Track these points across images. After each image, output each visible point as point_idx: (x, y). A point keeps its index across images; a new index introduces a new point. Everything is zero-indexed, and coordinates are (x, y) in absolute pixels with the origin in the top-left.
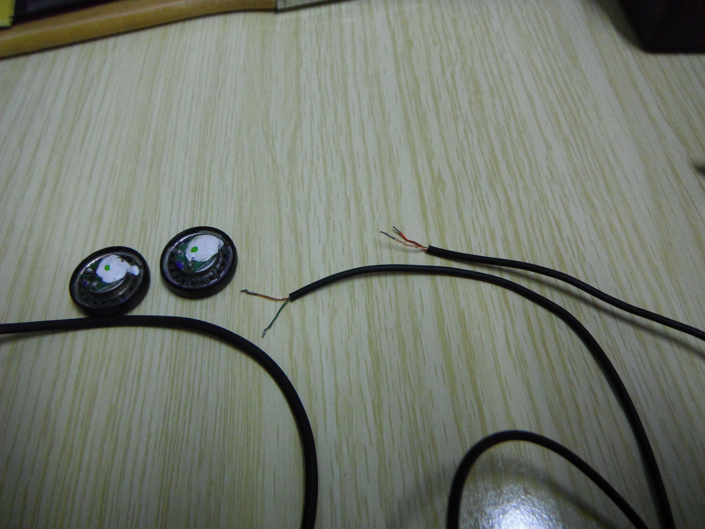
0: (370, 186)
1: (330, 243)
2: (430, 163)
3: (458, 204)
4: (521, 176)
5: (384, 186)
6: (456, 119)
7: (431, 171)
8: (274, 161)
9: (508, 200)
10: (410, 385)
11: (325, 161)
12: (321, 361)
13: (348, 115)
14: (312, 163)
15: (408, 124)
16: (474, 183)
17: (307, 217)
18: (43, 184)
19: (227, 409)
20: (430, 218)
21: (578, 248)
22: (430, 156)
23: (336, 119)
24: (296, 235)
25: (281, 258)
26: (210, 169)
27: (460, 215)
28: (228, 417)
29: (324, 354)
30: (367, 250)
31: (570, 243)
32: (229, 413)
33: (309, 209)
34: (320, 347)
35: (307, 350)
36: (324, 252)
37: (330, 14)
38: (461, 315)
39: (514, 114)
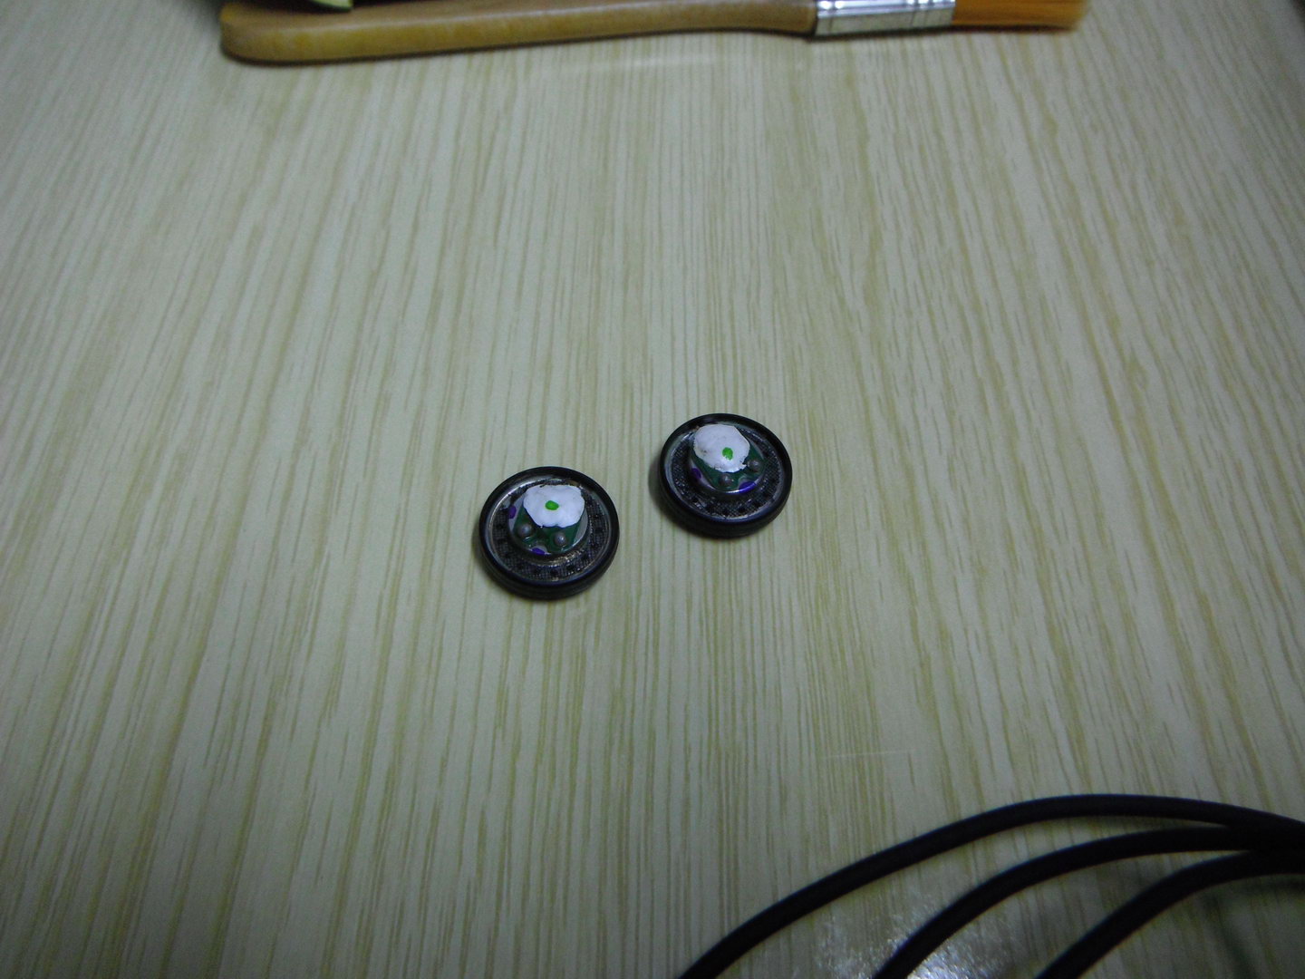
0: (1015, 362)
1: (958, 454)
2: (1114, 335)
3: (1172, 411)
5: (1040, 367)
6: (1149, 263)
7: (1119, 348)
8: (842, 301)
9: (1257, 413)
10: (1130, 713)
11: (931, 313)
12: (969, 653)
13: (961, 236)
14: (909, 313)
15: (1067, 263)
16: (1197, 379)
17: (913, 405)
18: (437, 295)
19: (818, 719)
20: (1127, 430)
22: (1113, 323)
23: (941, 241)
24: (898, 434)
25: (876, 470)
26: (731, 301)
27: (1179, 430)
28: (822, 732)
29: (973, 647)
30: (1024, 473)
32: (821, 725)
33: (913, 390)
34: (966, 630)
35: (944, 636)
36: (951, 470)
37: (904, 54)
38: (1202, 601)
39: (1247, 266)
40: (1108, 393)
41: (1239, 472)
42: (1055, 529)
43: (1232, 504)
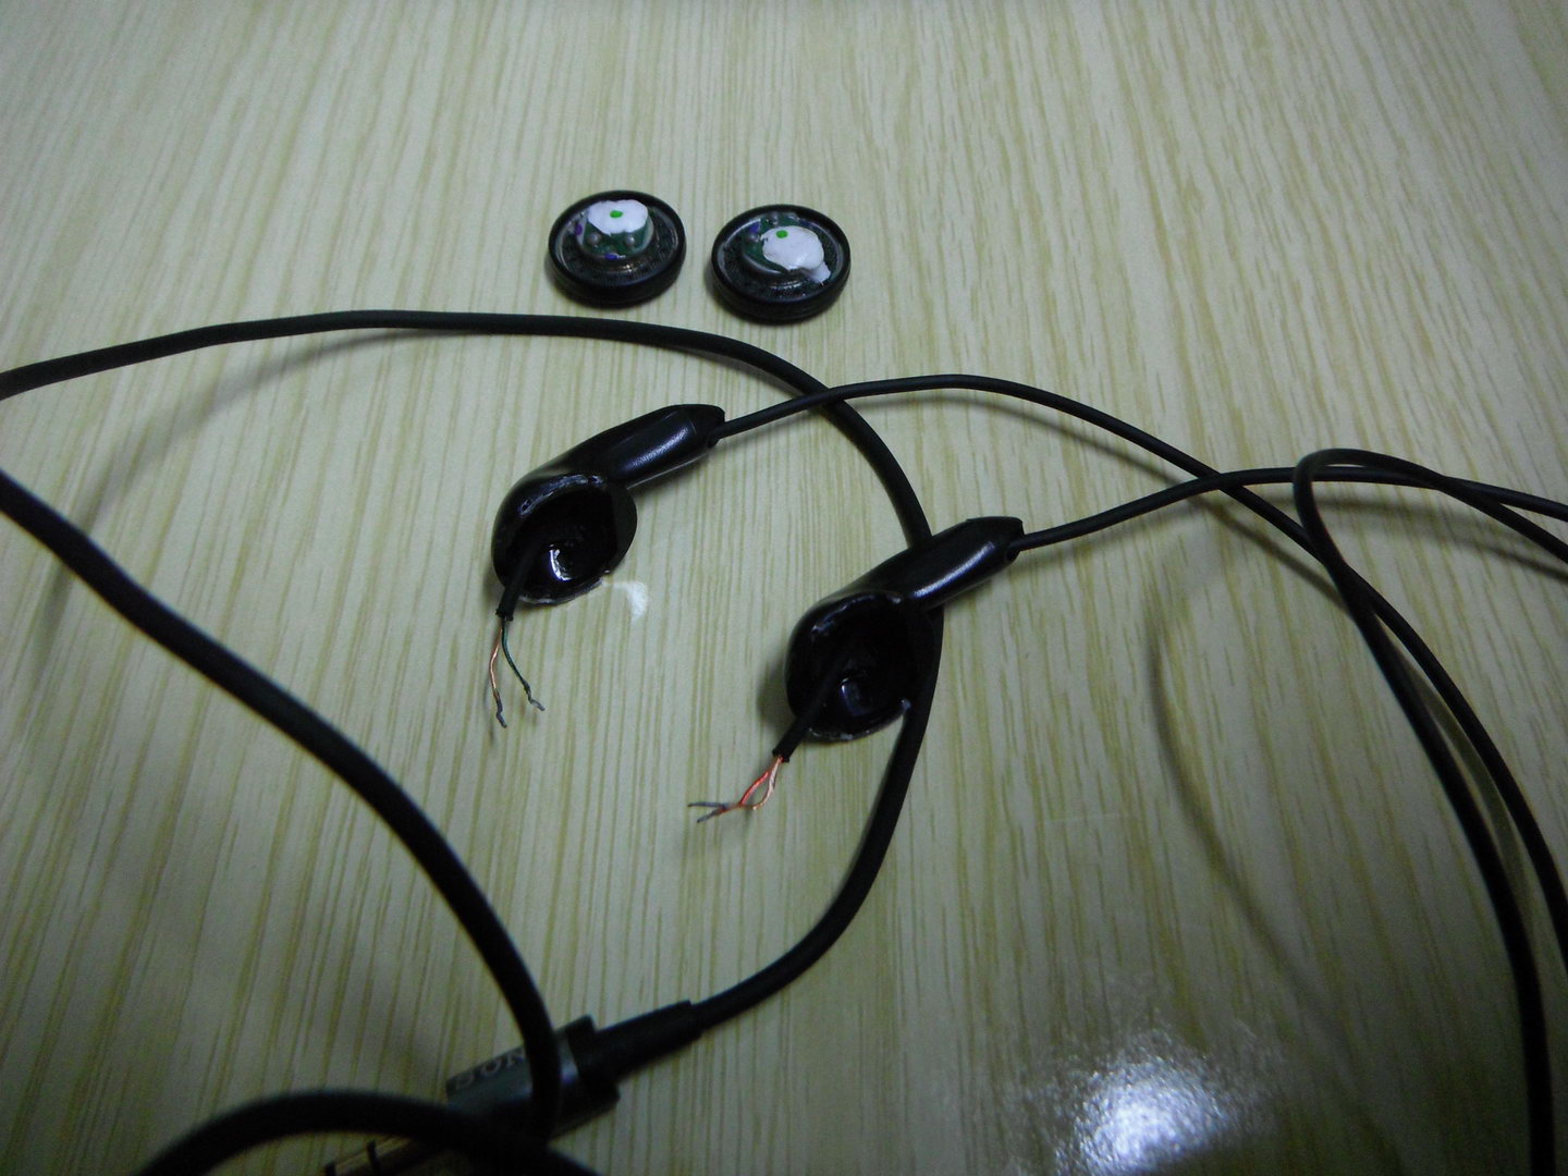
0: (1057, 193)
1: (984, 285)
2: (1171, 160)
3: (1228, 235)
4: (1350, 196)
5: (1084, 194)
6: (1219, 87)
7: (1175, 173)
8: (870, 140)
9: (1324, 230)
11: (968, 148)
12: (976, 476)
13: (1008, 67)
14: (943, 148)
15: (1126, 90)
16: (1259, 200)
17: (939, 239)
18: (430, 154)
19: (808, 541)
21: (1458, 323)
22: (1171, 150)
23: (986, 72)
24: (919, 269)
25: (892, 305)
26: (747, 147)
27: (1233, 253)
28: (811, 554)
29: (980, 467)
30: (1054, 302)
31: (1442, 313)
32: (811, 548)
33: (941, 226)
34: (974, 455)
35: (949, 458)
36: (974, 301)
38: (1235, 418)
39: (1332, 84)
40: (1158, 218)
41: (1296, 290)
42: (1082, 355)
43: (1284, 324)
